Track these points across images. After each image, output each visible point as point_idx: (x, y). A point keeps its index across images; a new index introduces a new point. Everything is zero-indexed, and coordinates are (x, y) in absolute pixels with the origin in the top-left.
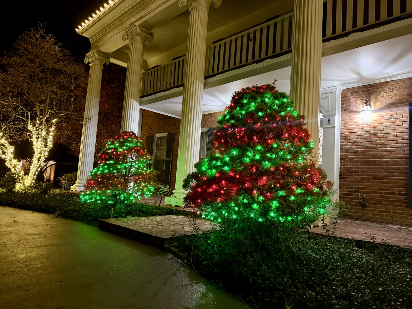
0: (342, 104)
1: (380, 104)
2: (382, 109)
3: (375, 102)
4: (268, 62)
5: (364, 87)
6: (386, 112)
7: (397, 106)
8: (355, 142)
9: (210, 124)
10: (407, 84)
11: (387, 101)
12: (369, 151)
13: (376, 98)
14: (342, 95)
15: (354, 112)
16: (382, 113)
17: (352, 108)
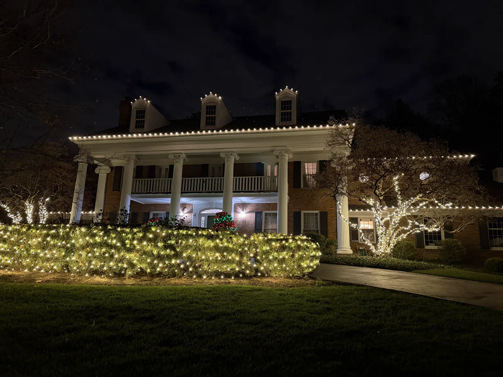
0: (234, 209)
1: (247, 211)
2: (247, 213)
3: (246, 210)
4: (212, 194)
5: (242, 204)
6: (249, 214)
7: (252, 213)
8: (238, 224)
9: (167, 209)
10: (255, 205)
11: (249, 210)
12: (243, 228)
13: (246, 209)
14: (234, 205)
15: (238, 212)
16: (247, 214)
17: (237, 211)
